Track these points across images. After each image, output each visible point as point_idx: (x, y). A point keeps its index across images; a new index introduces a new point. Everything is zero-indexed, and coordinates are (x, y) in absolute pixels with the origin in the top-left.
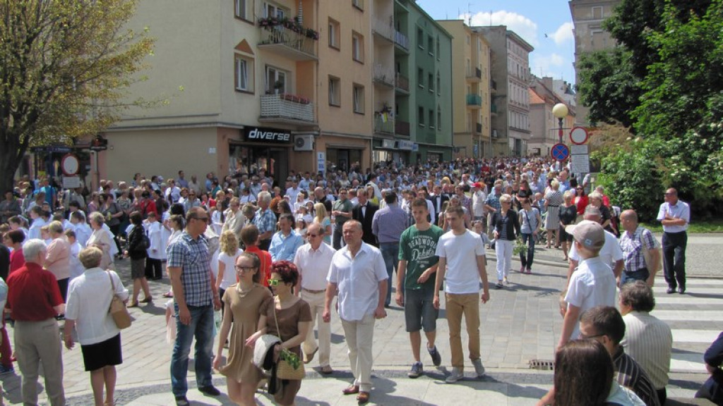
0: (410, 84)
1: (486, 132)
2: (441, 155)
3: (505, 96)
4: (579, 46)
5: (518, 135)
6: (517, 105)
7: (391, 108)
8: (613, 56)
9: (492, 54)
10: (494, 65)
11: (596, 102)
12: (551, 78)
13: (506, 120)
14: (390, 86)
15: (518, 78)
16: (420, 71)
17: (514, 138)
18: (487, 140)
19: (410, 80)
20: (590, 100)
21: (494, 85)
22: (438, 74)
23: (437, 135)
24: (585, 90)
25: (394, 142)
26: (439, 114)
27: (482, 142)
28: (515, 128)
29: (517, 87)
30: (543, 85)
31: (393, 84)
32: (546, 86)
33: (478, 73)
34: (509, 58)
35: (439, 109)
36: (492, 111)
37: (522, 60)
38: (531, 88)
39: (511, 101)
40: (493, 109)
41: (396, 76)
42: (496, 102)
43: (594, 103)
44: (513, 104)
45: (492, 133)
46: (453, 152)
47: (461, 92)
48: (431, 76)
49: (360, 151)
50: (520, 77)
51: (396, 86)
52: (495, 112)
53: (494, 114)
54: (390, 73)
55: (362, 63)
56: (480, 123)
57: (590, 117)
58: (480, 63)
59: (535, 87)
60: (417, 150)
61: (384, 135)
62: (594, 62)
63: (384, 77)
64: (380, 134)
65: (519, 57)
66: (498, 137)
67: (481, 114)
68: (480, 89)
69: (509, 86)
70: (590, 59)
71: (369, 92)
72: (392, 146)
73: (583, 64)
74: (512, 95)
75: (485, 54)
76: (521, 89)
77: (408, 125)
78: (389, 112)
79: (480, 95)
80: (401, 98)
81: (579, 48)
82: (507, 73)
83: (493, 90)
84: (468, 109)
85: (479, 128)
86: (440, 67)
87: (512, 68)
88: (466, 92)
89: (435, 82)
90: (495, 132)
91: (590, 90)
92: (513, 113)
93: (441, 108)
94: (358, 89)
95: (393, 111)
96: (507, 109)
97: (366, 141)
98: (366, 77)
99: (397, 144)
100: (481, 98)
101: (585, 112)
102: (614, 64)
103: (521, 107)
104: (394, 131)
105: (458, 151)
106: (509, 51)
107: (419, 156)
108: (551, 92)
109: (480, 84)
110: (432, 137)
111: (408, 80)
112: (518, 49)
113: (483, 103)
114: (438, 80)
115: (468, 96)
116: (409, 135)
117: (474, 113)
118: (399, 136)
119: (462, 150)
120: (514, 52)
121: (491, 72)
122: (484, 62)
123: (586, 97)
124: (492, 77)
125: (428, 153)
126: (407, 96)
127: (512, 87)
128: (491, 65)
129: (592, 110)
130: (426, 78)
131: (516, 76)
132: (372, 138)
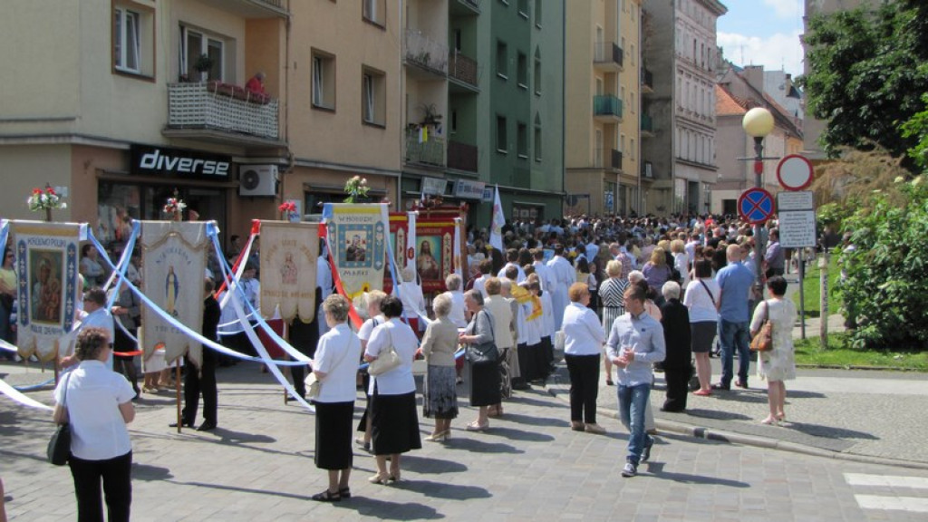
0: (479, 71)
1: (630, 167)
2: (540, 209)
3: (668, 100)
4: (812, 4)
5: (693, 175)
6: (692, 117)
7: (440, 117)
8: (878, 21)
9: (645, 18)
10: (649, 40)
11: (841, 110)
12: (761, 68)
13: (670, 145)
14: (441, 74)
15: (696, 66)
16: (501, 47)
17: (686, 180)
18: (634, 183)
19: (480, 64)
20: (828, 106)
21: (647, 77)
22: (538, 54)
23: (532, 171)
24: (818, 88)
25: (445, 183)
26: (538, 131)
27: (623, 187)
28: (688, 160)
29: (693, 83)
30: (745, 80)
31: (446, 69)
32: (751, 82)
33: (617, 55)
34: (678, 26)
35: (538, 121)
36: (643, 128)
37: (705, 30)
38: (721, 85)
39: (681, 109)
40: (646, 124)
41: (451, 54)
42: (652, 110)
43: (835, 112)
44: (683, 114)
45: (643, 170)
46: (565, 203)
47: (583, 89)
48: (522, 58)
50: (699, 62)
51: (451, 74)
52: (650, 130)
53: (647, 133)
54: (438, 47)
55: (382, 28)
56: (619, 150)
57: (828, 139)
58: (621, 35)
59: (728, 84)
60: (491, 199)
61: (426, 169)
62: (839, 33)
63: (427, 55)
64: (416, 166)
65: (699, 27)
66: (655, 177)
67: (620, 133)
68: (621, 85)
69: (677, 80)
70: (831, 26)
71: (396, 84)
72: (441, 192)
73: (818, 35)
74: (683, 98)
75: (632, 19)
76: (700, 86)
77: (475, 150)
78: (436, 124)
79: (620, 98)
80: (461, 99)
81: (813, 7)
82: (674, 56)
83: (647, 87)
84: (596, 122)
85: (616, 158)
86: (541, 40)
87: (683, 44)
88: (593, 91)
89: (531, 70)
90: (649, 168)
91: (828, 86)
92: (683, 132)
93: (542, 119)
94: (372, 78)
95: (444, 123)
96: (674, 124)
97: (388, 179)
98: (389, 57)
99: (450, 187)
100: (621, 102)
101: (820, 129)
102: (879, 36)
103: (699, 120)
104: (445, 162)
105: (575, 200)
106: (678, 14)
108: (759, 94)
109: (621, 76)
110: (523, 175)
111: (476, 64)
112: (695, 8)
113: (626, 113)
114: (538, 65)
115: (597, 98)
116: (476, 170)
117: (609, 130)
118: (454, 171)
119: (582, 202)
120: (689, 16)
121: (643, 53)
122: (629, 35)
123: (820, 99)
124: (644, 63)
126: (471, 95)
127: (683, 83)
128: (644, 40)
129: (831, 125)
130: (512, 61)
131: (691, 61)
132: (400, 175)
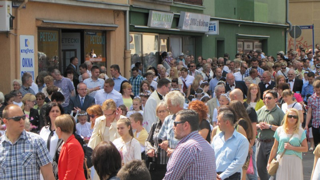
2: (264, 42)
23: (256, 3)
25: (171, 16)
46: (288, 35)
49: (105, 33)
60: (216, 32)
61: (153, 2)
72: (167, 26)
97: (117, 13)
99: (177, 20)
105: (299, 33)
107: (220, 43)
110: (247, 8)
118: (181, 4)
119: (304, 32)
125: (238, 38)
132: (128, 9)
